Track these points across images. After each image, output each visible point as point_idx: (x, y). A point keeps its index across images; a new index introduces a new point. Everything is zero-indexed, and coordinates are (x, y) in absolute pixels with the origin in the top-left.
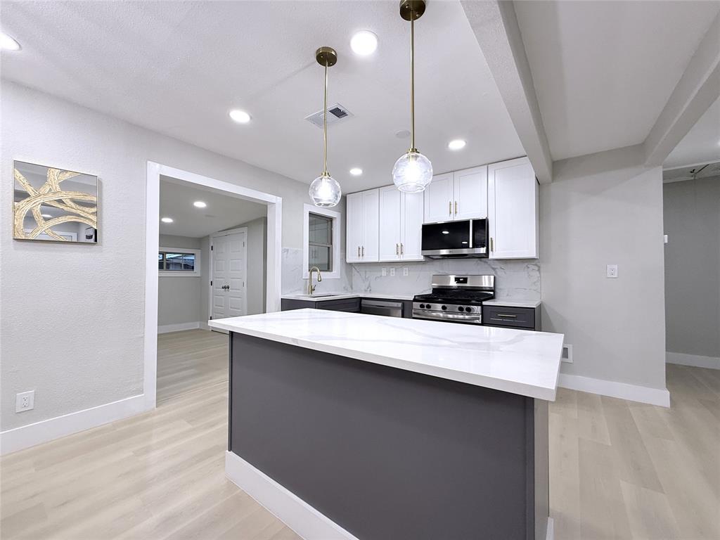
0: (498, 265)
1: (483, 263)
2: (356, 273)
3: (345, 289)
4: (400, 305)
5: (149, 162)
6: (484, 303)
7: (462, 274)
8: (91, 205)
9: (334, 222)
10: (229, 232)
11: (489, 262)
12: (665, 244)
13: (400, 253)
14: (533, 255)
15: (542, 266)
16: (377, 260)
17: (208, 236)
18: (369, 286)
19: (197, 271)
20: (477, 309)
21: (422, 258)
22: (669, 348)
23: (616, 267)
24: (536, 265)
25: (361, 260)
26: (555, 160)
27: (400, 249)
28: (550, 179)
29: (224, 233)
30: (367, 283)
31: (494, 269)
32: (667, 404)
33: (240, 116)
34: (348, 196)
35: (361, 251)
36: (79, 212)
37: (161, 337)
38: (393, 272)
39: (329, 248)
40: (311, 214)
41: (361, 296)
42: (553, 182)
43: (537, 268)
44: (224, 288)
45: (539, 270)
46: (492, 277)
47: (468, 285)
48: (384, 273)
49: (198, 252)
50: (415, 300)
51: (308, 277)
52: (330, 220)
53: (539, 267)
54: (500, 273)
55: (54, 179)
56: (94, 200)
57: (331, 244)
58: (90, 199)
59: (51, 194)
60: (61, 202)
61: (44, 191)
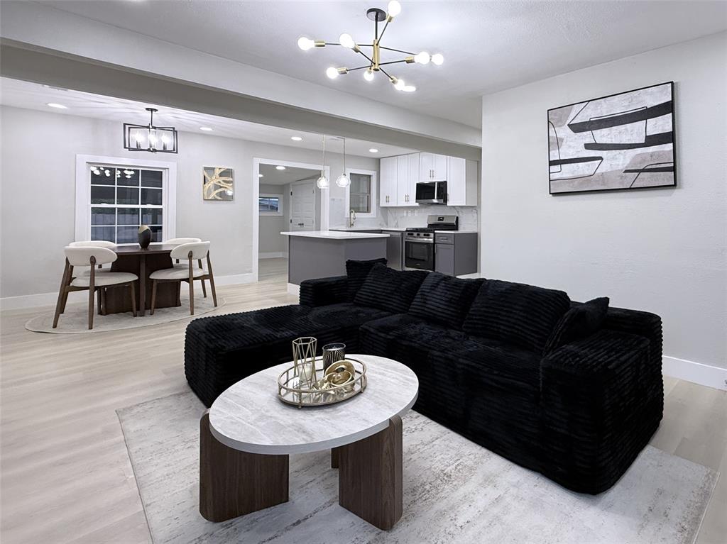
1: (453, 208)
2: (390, 214)
3: (382, 225)
4: (400, 233)
5: (254, 158)
6: (436, 232)
8: (231, 182)
9: (371, 178)
10: (304, 182)
11: (456, 208)
13: (407, 201)
16: (395, 205)
17: (289, 184)
18: (397, 223)
19: (280, 212)
20: (432, 235)
21: (416, 205)
25: (388, 205)
27: (407, 198)
29: (300, 182)
30: (396, 221)
31: (458, 212)
34: (381, 160)
35: (388, 199)
36: (225, 186)
37: (261, 261)
39: (368, 196)
40: (351, 174)
41: (382, 229)
44: (300, 224)
47: (444, 222)
49: (281, 196)
50: (407, 231)
51: (349, 216)
52: (369, 176)
55: (217, 172)
56: (231, 179)
57: (370, 193)
58: (230, 179)
59: (215, 179)
60: (219, 182)
61: (214, 178)
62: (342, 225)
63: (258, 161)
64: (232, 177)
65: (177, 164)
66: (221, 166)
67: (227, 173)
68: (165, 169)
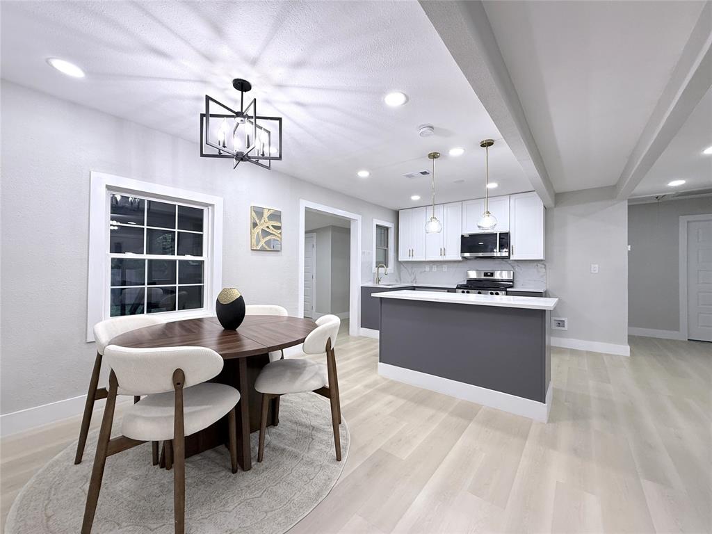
0: (516, 264)
1: (504, 262)
2: (404, 269)
3: (397, 281)
5: (301, 200)
6: (508, 289)
7: (488, 270)
8: (280, 228)
9: (389, 231)
11: (510, 262)
12: (629, 251)
13: (443, 254)
14: (541, 257)
15: (547, 265)
16: (424, 260)
18: (415, 279)
21: (460, 259)
22: (631, 324)
23: (597, 266)
24: (543, 264)
25: (411, 259)
26: (557, 192)
27: (443, 252)
28: (553, 205)
30: (413, 277)
31: (513, 267)
32: (628, 354)
33: (363, 174)
34: (400, 211)
35: (411, 253)
36: (274, 233)
38: (435, 269)
39: (386, 250)
40: (377, 226)
42: (555, 207)
43: (543, 266)
45: (545, 268)
46: (512, 272)
47: (494, 277)
48: (427, 269)
50: (458, 288)
51: (376, 272)
52: (387, 229)
53: (545, 265)
54: (517, 269)
55: (266, 214)
56: (280, 225)
57: (387, 247)
58: (278, 224)
59: (265, 223)
60: (268, 227)
61: (262, 222)
62: (370, 281)
63: (304, 204)
64: (280, 222)
65: (224, 200)
66: (269, 205)
67: (276, 216)
68: (207, 205)
